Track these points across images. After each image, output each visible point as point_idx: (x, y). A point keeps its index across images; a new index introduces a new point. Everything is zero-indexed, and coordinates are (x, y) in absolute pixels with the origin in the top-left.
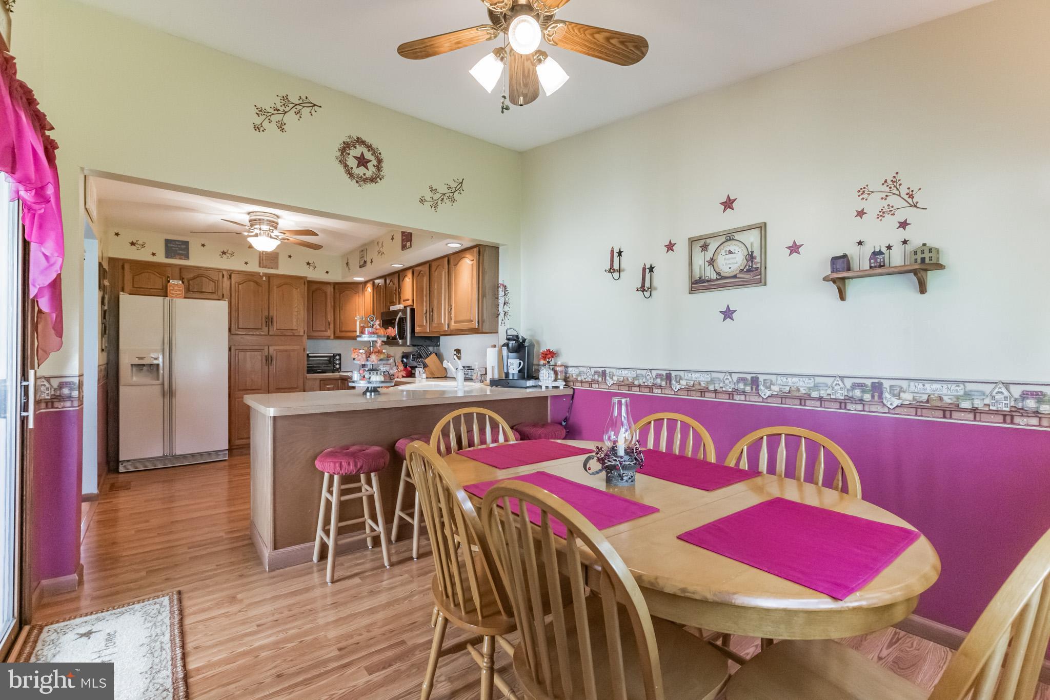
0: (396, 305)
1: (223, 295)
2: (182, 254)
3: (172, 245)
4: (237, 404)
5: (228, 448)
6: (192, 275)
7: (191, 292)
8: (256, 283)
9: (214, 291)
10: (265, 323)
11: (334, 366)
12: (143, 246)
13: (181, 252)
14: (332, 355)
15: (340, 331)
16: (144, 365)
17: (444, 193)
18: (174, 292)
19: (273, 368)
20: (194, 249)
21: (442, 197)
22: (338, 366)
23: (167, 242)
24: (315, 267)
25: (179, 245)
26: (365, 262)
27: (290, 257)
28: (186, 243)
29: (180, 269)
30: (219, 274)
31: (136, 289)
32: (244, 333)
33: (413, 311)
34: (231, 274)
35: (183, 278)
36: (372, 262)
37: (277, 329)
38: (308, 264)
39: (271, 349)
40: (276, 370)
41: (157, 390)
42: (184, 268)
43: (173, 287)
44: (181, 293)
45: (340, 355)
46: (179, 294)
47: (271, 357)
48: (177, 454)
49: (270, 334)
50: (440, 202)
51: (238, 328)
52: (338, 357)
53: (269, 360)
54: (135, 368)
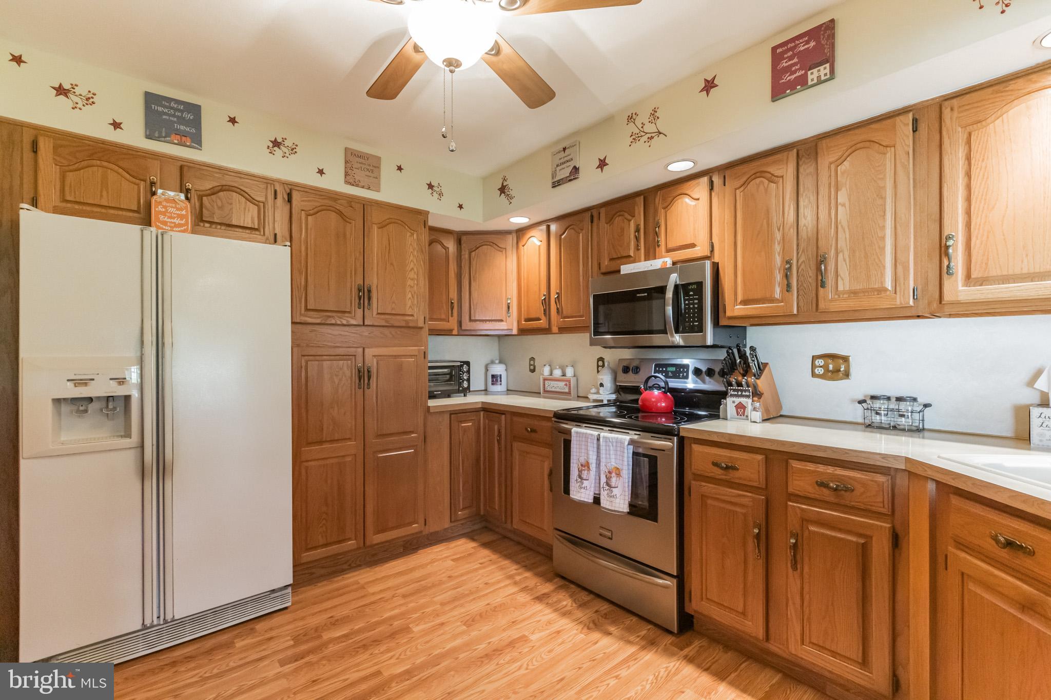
0: (640, 261)
1: (275, 235)
2: (184, 135)
3: (160, 109)
4: (303, 471)
5: (291, 582)
6: (207, 185)
7: (207, 225)
8: (340, 214)
9: (256, 227)
10: (357, 301)
11: (460, 384)
12: (89, 100)
13: (182, 128)
14: (459, 364)
15: (471, 320)
16: (90, 400)
18: (166, 219)
19: (371, 392)
20: (212, 123)
22: (465, 384)
23: (151, 99)
24: (441, 194)
25: (179, 110)
26: (576, 170)
27: (400, 168)
28: (195, 109)
29: (181, 167)
30: (267, 187)
31: (69, 205)
32: (318, 321)
33: (716, 269)
34: (290, 192)
35: (188, 191)
36: (602, 164)
37: (378, 314)
38: (430, 186)
39: (369, 352)
40: (377, 397)
41: (127, 461)
42: (189, 167)
43: (165, 207)
44: (183, 222)
45: (468, 363)
46: (180, 225)
47: (369, 372)
48: (176, 618)
49: (366, 324)
51: (307, 310)
52: (465, 368)
53: (363, 376)
54: (65, 408)
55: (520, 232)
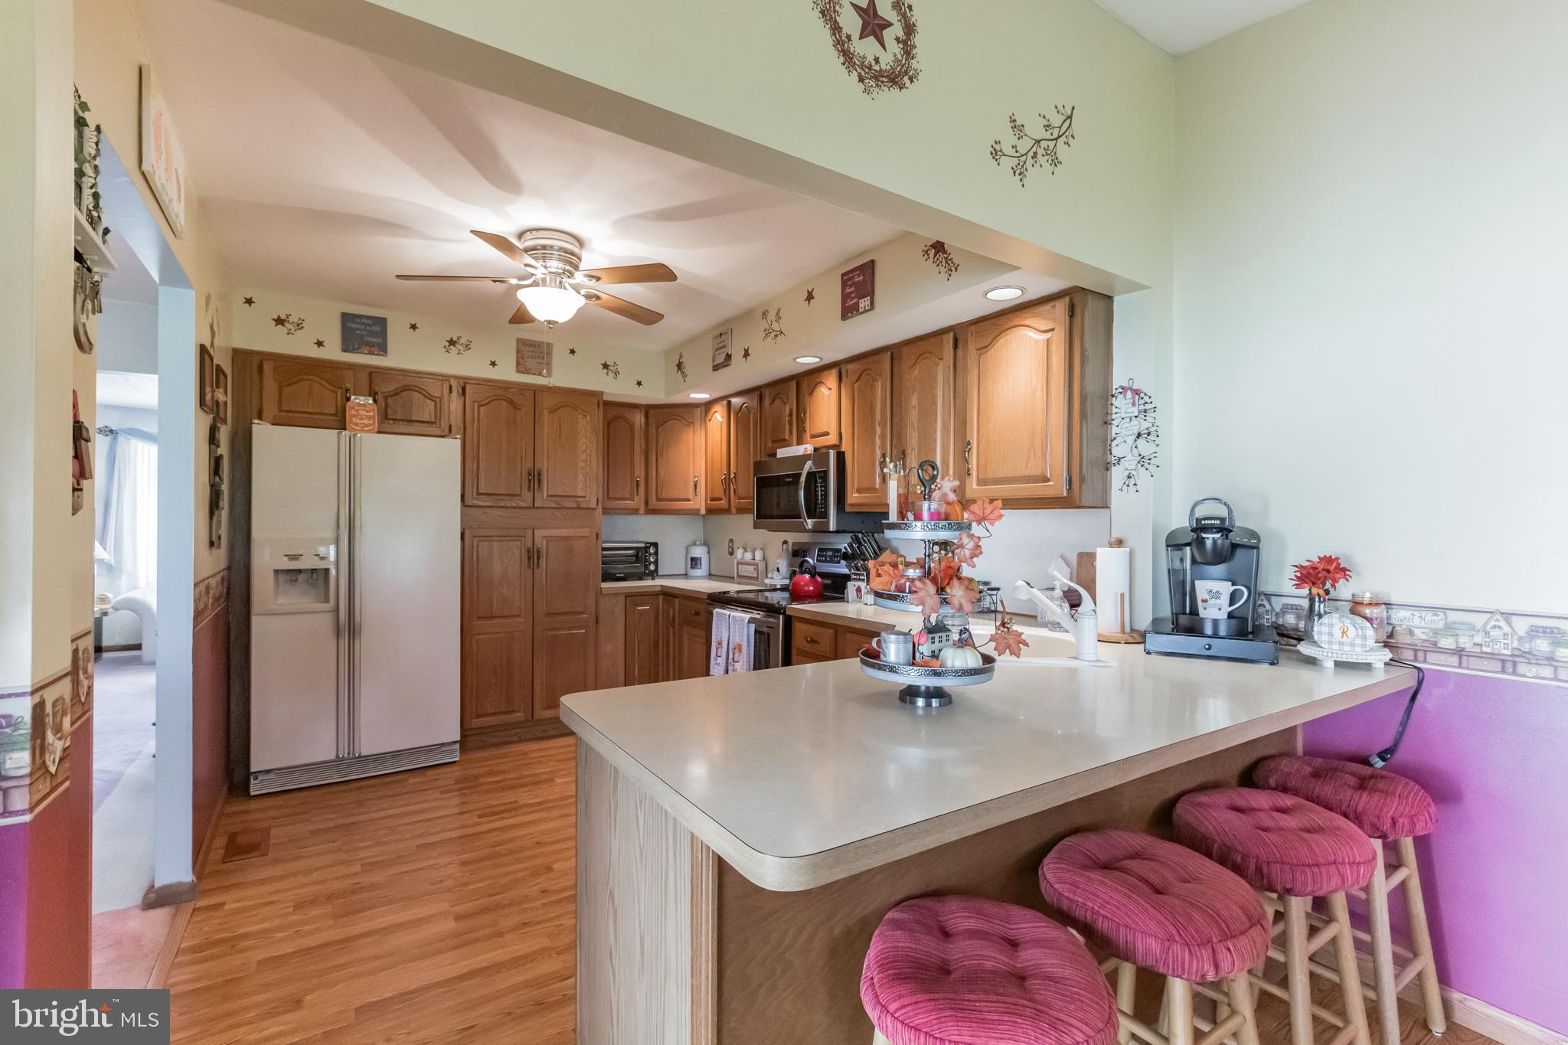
0: (792, 446)
1: (450, 426)
2: (371, 345)
3: (354, 326)
4: (474, 645)
5: (459, 739)
6: (390, 387)
7: (391, 422)
8: (511, 402)
9: (433, 420)
10: (527, 484)
11: (646, 567)
12: (299, 326)
13: (372, 339)
14: (643, 545)
15: (658, 499)
16: (300, 571)
17: (1038, 138)
18: (357, 421)
19: (541, 572)
20: (396, 333)
21: (1034, 150)
22: (652, 567)
23: (346, 318)
24: (617, 373)
25: (369, 325)
26: (729, 357)
27: (572, 352)
28: (382, 322)
29: (370, 374)
30: (443, 384)
31: (285, 414)
32: (488, 504)
33: (841, 457)
34: (464, 385)
35: (376, 393)
36: (746, 354)
37: (548, 496)
38: (605, 366)
39: (539, 534)
40: (546, 578)
41: (325, 622)
42: (377, 372)
43: (357, 410)
44: (371, 422)
45: (655, 545)
46: (368, 425)
47: (538, 552)
48: (363, 754)
49: (536, 506)
50: (1030, 161)
51: (478, 494)
52: (652, 550)
53: (533, 556)
54: (282, 578)
55: (708, 405)
